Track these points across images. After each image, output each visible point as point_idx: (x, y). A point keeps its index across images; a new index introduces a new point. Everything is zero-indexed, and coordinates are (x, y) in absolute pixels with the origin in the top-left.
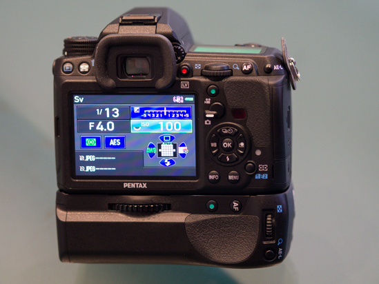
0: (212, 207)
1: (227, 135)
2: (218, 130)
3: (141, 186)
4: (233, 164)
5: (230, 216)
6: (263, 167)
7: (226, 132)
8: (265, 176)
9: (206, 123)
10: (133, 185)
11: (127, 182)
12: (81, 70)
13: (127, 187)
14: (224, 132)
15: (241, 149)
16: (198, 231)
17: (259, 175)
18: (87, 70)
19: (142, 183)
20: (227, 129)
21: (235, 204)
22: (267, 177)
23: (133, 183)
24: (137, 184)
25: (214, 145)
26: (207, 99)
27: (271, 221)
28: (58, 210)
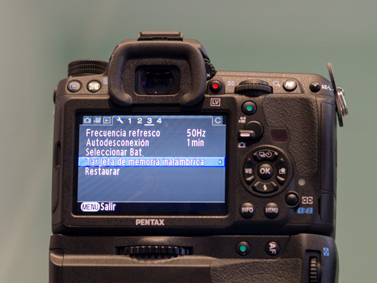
0: (243, 249)
1: (265, 160)
2: (255, 154)
3: (157, 223)
4: (271, 195)
5: (265, 260)
6: (308, 200)
7: (264, 155)
8: (310, 211)
9: (239, 146)
10: (147, 222)
11: (140, 219)
12: (90, 89)
13: (139, 225)
14: (262, 156)
15: (282, 176)
16: (225, 278)
17: (303, 209)
18: (97, 88)
19: (158, 219)
20: (265, 152)
21: (273, 245)
22: (311, 212)
23: (148, 219)
24: (152, 220)
25: (249, 171)
26: (241, 118)
27: (316, 264)
28: (52, 255)
